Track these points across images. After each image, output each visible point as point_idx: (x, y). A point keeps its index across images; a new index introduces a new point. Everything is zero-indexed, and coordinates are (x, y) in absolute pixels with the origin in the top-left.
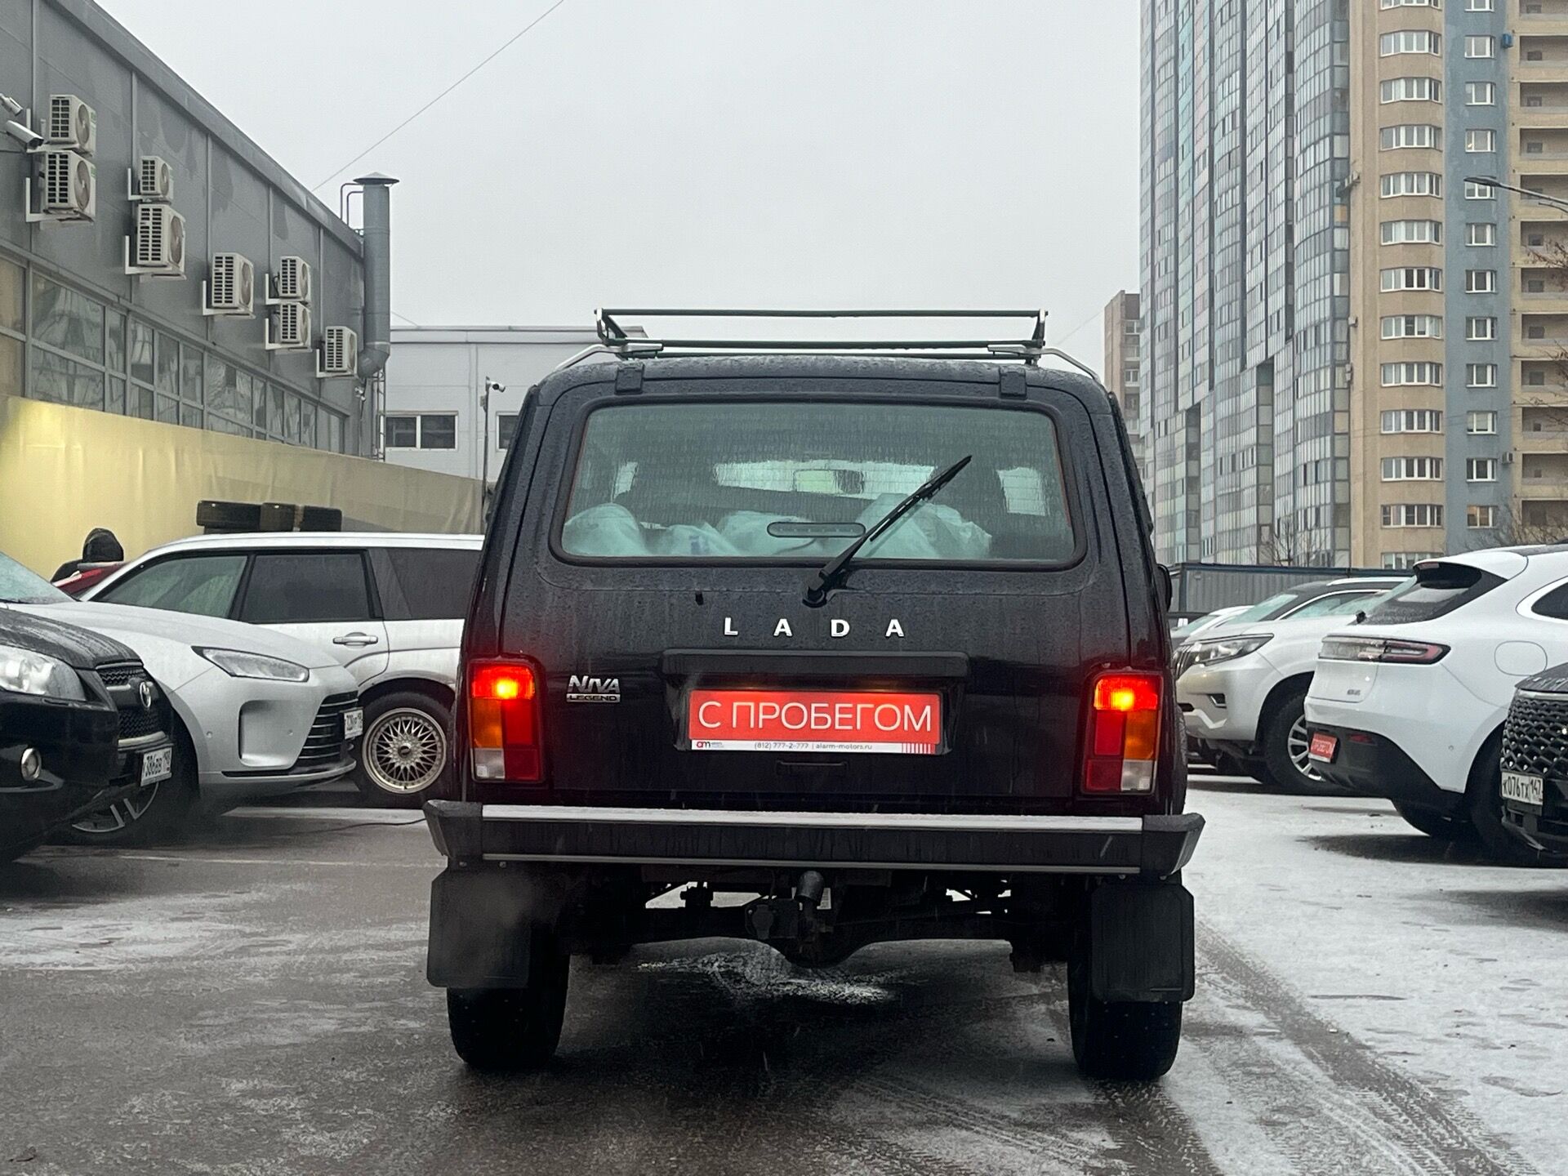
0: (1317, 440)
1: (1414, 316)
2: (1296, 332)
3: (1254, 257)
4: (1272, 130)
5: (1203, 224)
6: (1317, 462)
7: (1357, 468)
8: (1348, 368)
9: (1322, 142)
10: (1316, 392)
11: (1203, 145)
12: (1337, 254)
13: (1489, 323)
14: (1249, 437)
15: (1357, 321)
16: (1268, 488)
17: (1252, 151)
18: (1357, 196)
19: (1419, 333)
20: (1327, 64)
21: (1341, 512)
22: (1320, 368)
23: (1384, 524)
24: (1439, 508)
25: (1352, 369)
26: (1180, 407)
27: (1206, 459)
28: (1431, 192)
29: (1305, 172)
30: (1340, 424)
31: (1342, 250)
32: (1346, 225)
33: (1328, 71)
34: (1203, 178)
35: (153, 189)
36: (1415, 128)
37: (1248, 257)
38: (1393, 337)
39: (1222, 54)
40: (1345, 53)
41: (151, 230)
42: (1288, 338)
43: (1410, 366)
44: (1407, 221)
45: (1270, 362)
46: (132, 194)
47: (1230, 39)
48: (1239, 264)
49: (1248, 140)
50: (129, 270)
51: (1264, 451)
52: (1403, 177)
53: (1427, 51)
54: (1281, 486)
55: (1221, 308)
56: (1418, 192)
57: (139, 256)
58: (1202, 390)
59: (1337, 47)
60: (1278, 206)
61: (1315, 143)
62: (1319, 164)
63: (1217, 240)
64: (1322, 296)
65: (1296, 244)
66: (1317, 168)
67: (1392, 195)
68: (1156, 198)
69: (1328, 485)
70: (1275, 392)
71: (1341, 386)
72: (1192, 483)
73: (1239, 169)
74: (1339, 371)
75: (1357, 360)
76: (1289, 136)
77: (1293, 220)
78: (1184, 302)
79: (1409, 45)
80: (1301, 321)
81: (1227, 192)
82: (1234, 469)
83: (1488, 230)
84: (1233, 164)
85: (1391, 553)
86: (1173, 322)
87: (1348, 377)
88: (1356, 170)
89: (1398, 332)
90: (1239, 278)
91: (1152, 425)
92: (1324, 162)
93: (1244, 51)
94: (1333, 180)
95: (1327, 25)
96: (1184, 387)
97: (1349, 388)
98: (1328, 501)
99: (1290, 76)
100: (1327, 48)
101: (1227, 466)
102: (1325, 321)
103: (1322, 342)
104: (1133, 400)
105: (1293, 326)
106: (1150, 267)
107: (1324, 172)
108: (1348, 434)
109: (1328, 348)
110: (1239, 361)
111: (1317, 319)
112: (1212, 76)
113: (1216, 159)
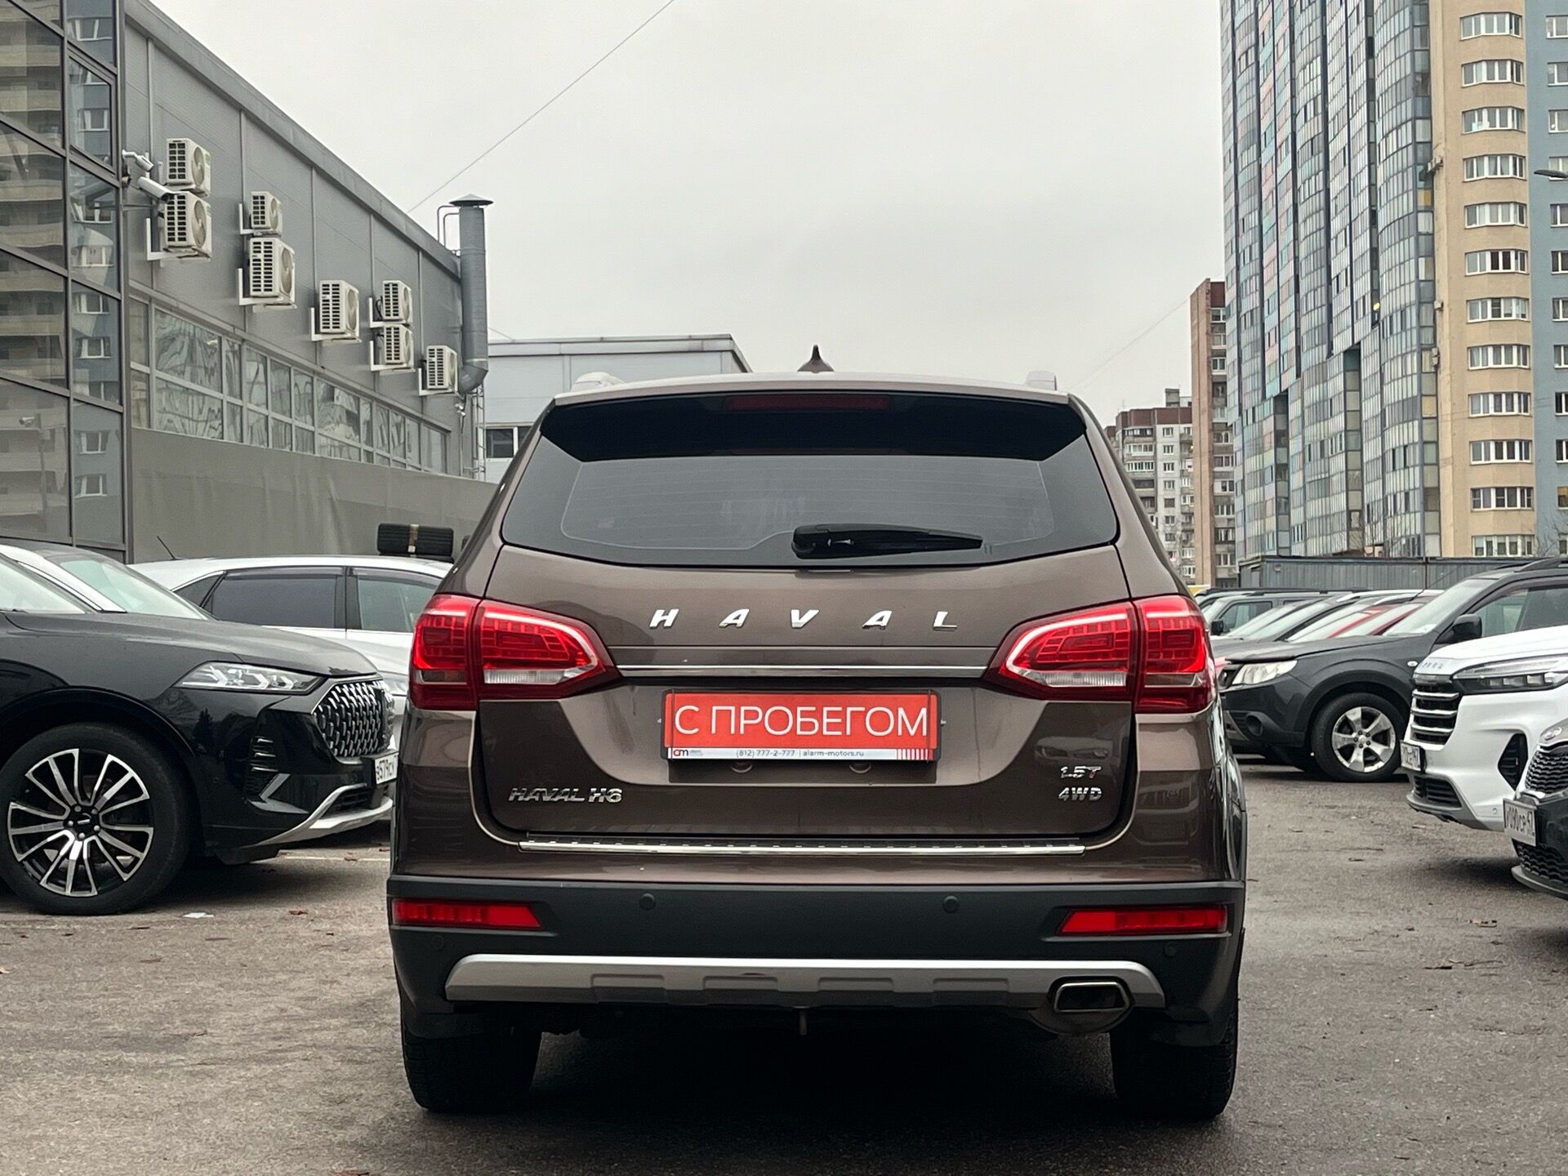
0: (1405, 425)
1: (1500, 299)
2: (1382, 317)
3: (1339, 245)
4: (1354, 115)
5: (1287, 211)
6: (1405, 447)
7: (1446, 450)
8: (1434, 351)
9: (1404, 127)
10: (1403, 377)
11: (1285, 131)
12: (1422, 238)
14: (1338, 423)
15: (1442, 305)
16: (1357, 473)
17: (1335, 137)
18: (1440, 181)
19: (1506, 315)
20: (1408, 48)
21: (1431, 497)
22: (1407, 353)
23: (1474, 507)
24: (1530, 489)
25: (1439, 353)
26: (1268, 395)
27: (1295, 446)
28: (1515, 173)
29: (1388, 157)
30: (1428, 409)
31: (1427, 234)
32: (1430, 209)
33: (1408, 56)
34: (1286, 165)
35: (263, 223)
36: (1498, 111)
37: (1333, 243)
38: (1480, 320)
39: (1301, 41)
40: (1425, 38)
41: (262, 262)
42: (1374, 324)
43: (1497, 348)
44: (1490, 204)
45: (1357, 347)
46: (244, 228)
47: (1310, 25)
48: (1324, 251)
49: (1330, 126)
50: (243, 301)
51: (1352, 438)
52: (1486, 159)
53: (1507, 32)
54: (1371, 471)
55: (1306, 295)
56: (1502, 174)
57: (252, 288)
58: (1290, 378)
59: (1417, 31)
60: (1362, 191)
61: (1398, 128)
62: (1402, 148)
63: (1301, 228)
64: (1407, 281)
65: (1380, 229)
66: (1400, 153)
67: (1475, 178)
68: (1240, 185)
69: (1417, 469)
70: (1363, 378)
71: (1428, 370)
72: (1281, 471)
73: (1321, 155)
74: (1426, 355)
75: (1444, 344)
76: (1371, 121)
77: (1376, 206)
78: (1269, 290)
79: (1489, 28)
80: (1385, 306)
81: (1310, 178)
82: (1322, 456)
84: (1316, 150)
85: (1482, 536)
86: (1259, 309)
87: (1435, 363)
88: (1439, 153)
89: (1484, 315)
90: (1324, 263)
91: (1240, 413)
92: (1407, 146)
93: (1324, 37)
94: (1416, 164)
95: (1407, 10)
96: (1271, 374)
97: (1436, 373)
98: (1417, 485)
99: (1371, 61)
100: (1408, 33)
101: (1316, 450)
102: (1410, 305)
103: (1408, 326)
104: (1220, 388)
105: (1378, 311)
106: (1234, 254)
107: (1408, 157)
108: (1437, 418)
109: (1415, 332)
110: (1325, 347)
111: (1403, 303)
112: (1292, 61)
113: (1298, 147)
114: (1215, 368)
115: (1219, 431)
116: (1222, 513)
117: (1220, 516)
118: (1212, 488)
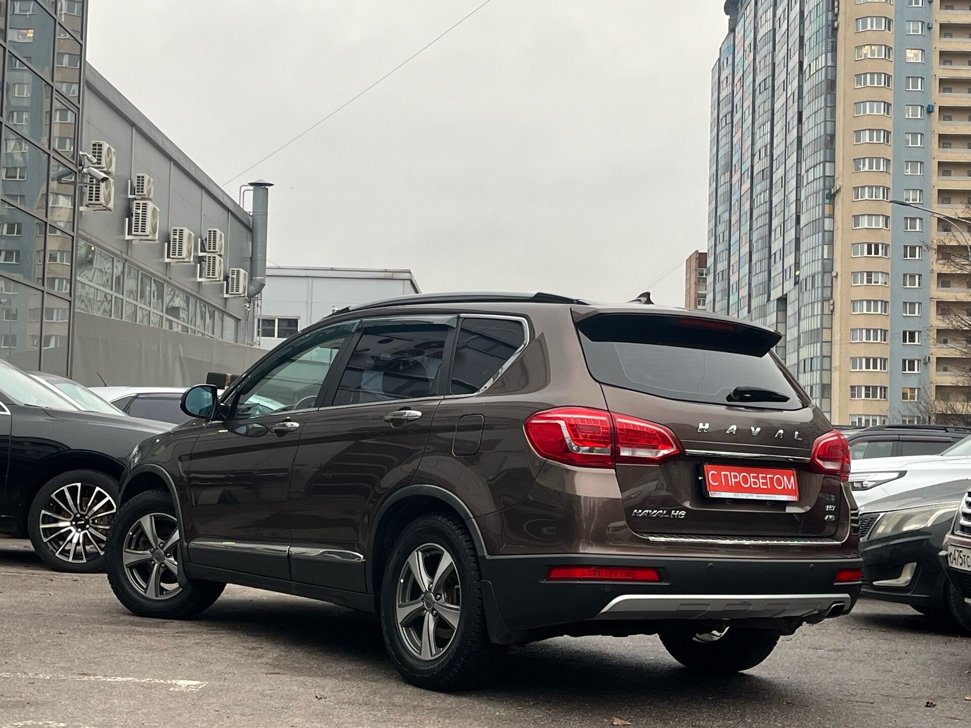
0: (812, 345)
1: (871, 272)
2: (801, 279)
3: (777, 234)
4: (789, 157)
5: (747, 212)
6: (812, 359)
7: (836, 362)
8: (831, 302)
9: (818, 166)
10: (812, 316)
11: (748, 164)
12: (826, 233)
13: (917, 277)
15: (837, 274)
17: (777, 170)
18: (839, 199)
19: (875, 282)
20: (823, 119)
21: (826, 390)
22: (815, 302)
23: (852, 397)
24: (885, 388)
25: (834, 303)
28: (884, 198)
29: (808, 184)
30: (826, 336)
31: (830, 231)
32: (832, 216)
33: (823, 124)
34: (747, 185)
36: (875, 160)
37: (773, 234)
38: (859, 284)
39: (759, 111)
40: (833, 114)
42: (796, 283)
43: (869, 302)
44: (868, 215)
45: (785, 297)
47: (764, 102)
48: (767, 238)
49: (774, 163)
50: (128, 237)
51: (780, 351)
52: (867, 189)
53: (882, 113)
55: (756, 264)
56: (876, 198)
58: (744, 313)
59: (828, 109)
60: (792, 203)
61: (814, 166)
62: (816, 179)
63: (754, 223)
64: (816, 259)
65: (801, 227)
66: (815, 181)
67: (860, 199)
68: (719, 195)
69: (818, 372)
70: (788, 315)
71: (827, 313)
73: (768, 180)
74: (826, 304)
75: (837, 297)
76: (799, 162)
77: (800, 213)
78: (734, 259)
79: (872, 110)
80: (804, 273)
81: (761, 194)
83: (918, 221)
84: (765, 177)
85: (855, 415)
86: (727, 271)
87: (831, 307)
88: (838, 183)
89: (862, 282)
90: (767, 245)
92: (819, 178)
93: (773, 110)
94: (824, 189)
95: (823, 97)
96: (733, 310)
97: (832, 314)
98: (818, 382)
99: (800, 126)
100: (823, 110)
102: (818, 273)
103: (816, 286)
105: (799, 276)
106: (714, 237)
107: (819, 184)
108: (831, 342)
109: (820, 289)
110: (766, 296)
111: (813, 272)
112: (753, 123)
113: (755, 174)
114: (699, 304)
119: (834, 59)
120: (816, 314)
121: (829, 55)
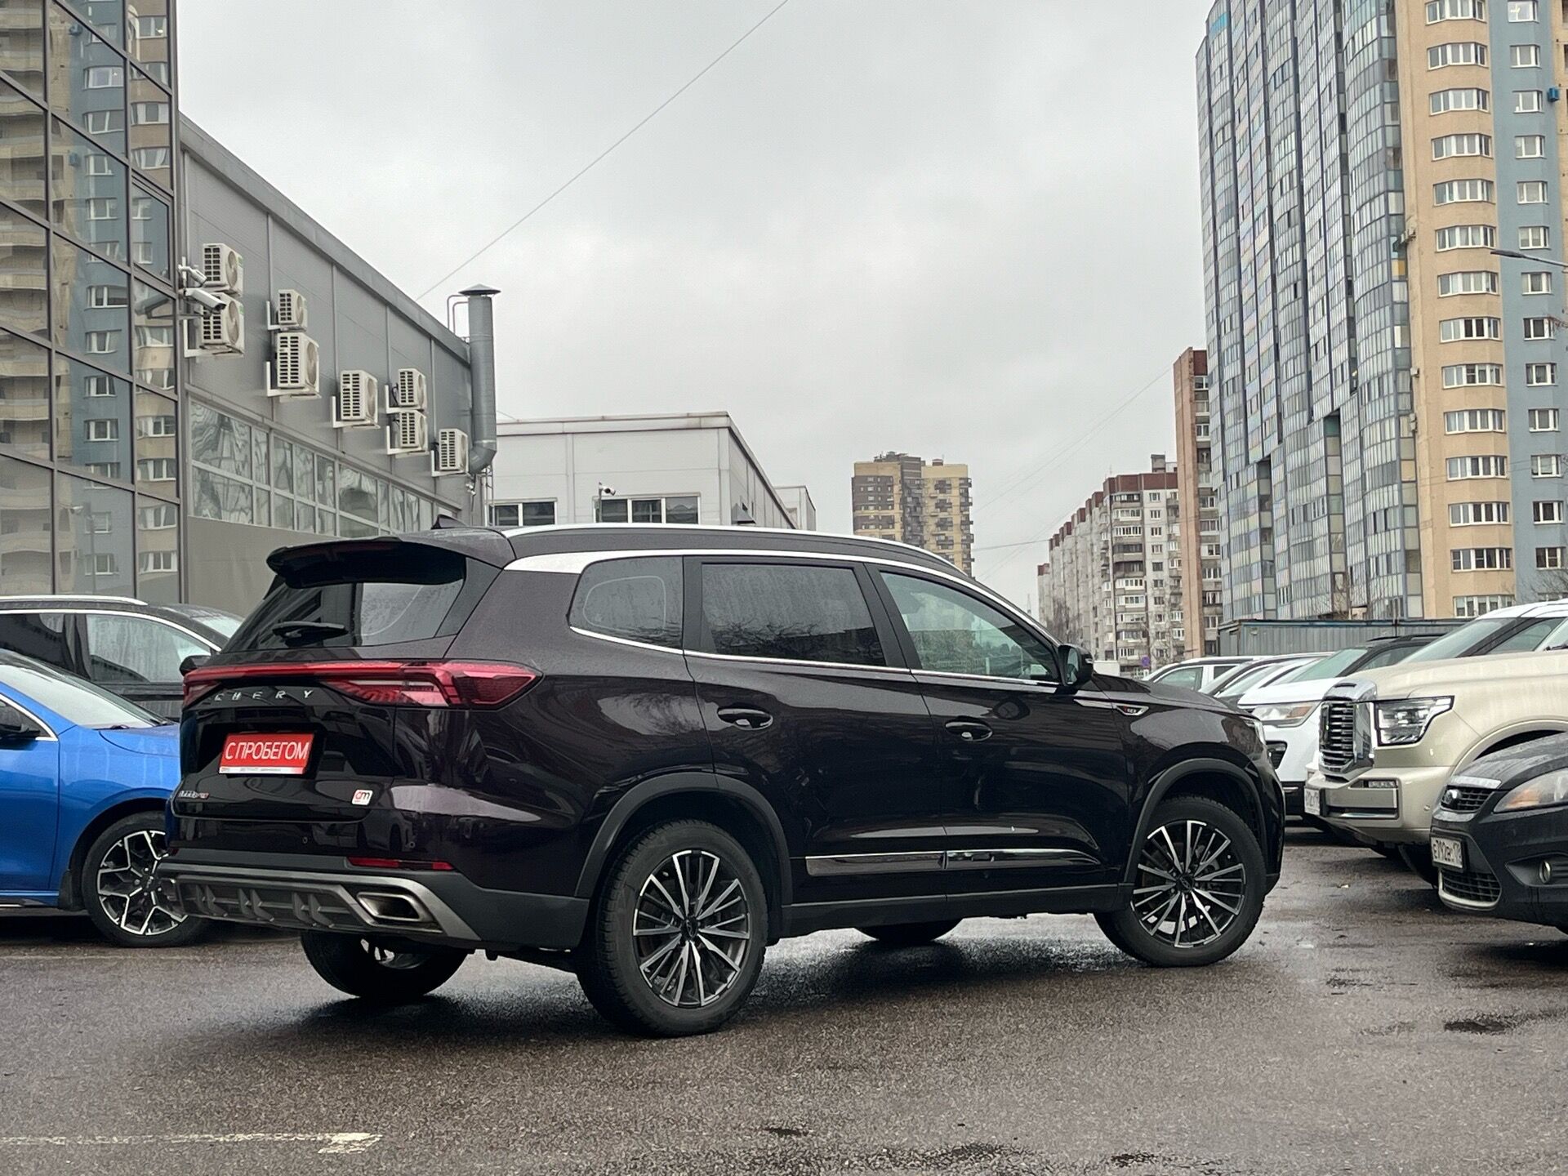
0: (1385, 489)
1: (1474, 365)
2: (1360, 384)
3: (1317, 312)
4: (1328, 189)
5: (1266, 281)
6: (1386, 510)
7: (1426, 513)
8: (1412, 417)
9: (1377, 200)
10: (1382, 442)
11: (1262, 204)
12: (1397, 308)
13: (1548, 368)
14: (1319, 488)
15: (1418, 371)
16: (1340, 536)
17: (1310, 209)
18: (1413, 250)
19: (1480, 381)
20: (1378, 124)
21: (1412, 558)
22: (1385, 419)
23: (1455, 568)
24: (1508, 550)
25: (1416, 419)
26: (1251, 461)
27: (1279, 510)
28: (1486, 243)
29: (1362, 229)
30: (1407, 472)
31: (1402, 303)
32: (1404, 278)
33: (1380, 131)
34: (1264, 237)
36: (1468, 183)
37: (1311, 312)
38: (1456, 385)
39: (1277, 118)
40: (1396, 113)
42: (1353, 390)
43: (1472, 412)
44: (1463, 273)
45: (1336, 413)
47: (1284, 102)
48: (1302, 320)
49: (1306, 199)
51: (1335, 501)
52: (1457, 230)
53: (1475, 107)
54: (1354, 534)
55: (1286, 363)
56: (1473, 244)
58: (1272, 444)
59: (1388, 107)
60: (1338, 262)
61: (1371, 200)
62: (1375, 221)
63: (1279, 297)
64: (1384, 349)
65: (1356, 300)
66: (1373, 225)
67: (1447, 248)
68: (1219, 257)
69: (1398, 531)
70: (1343, 443)
71: (1406, 435)
72: (1266, 533)
73: (1298, 227)
74: (1403, 420)
75: (1421, 409)
76: (1345, 195)
77: (1352, 276)
78: (1250, 358)
79: (1458, 104)
80: (1366, 371)
81: (1287, 250)
82: (1305, 519)
83: (1544, 277)
84: (1293, 223)
85: (1463, 597)
86: (1240, 377)
87: (1413, 426)
88: (1411, 226)
89: (1459, 381)
90: (1303, 332)
91: (1225, 479)
92: (1380, 218)
93: (1298, 113)
94: (1389, 235)
95: (1377, 87)
96: (1254, 439)
97: (1414, 437)
98: (1398, 548)
99: (1343, 136)
100: (1378, 109)
101: (1299, 517)
102: (1388, 372)
103: (1386, 393)
104: (1205, 454)
105: (1357, 378)
106: (1215, 324)
107: (1381, 228)
108: (1415, 482)
109: (1392, 398)
110: (1306, 413)
111: (1380, 370)
112: (1268, 138)
113: (1275, 219)
114: (1199, 434)
115: (1205, 497)
116: (1209, 577)
117: (1207, 579)
118: (1199, 551)
119: (1392, 26)
120: (1388, 438)
121: (1384, 19)
